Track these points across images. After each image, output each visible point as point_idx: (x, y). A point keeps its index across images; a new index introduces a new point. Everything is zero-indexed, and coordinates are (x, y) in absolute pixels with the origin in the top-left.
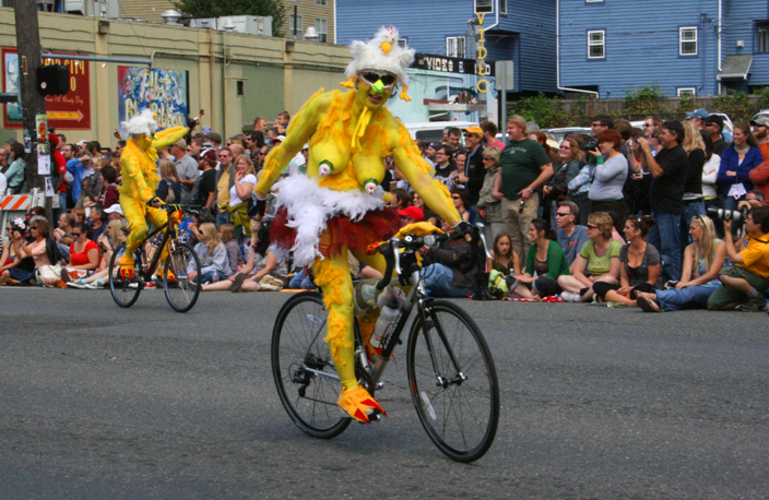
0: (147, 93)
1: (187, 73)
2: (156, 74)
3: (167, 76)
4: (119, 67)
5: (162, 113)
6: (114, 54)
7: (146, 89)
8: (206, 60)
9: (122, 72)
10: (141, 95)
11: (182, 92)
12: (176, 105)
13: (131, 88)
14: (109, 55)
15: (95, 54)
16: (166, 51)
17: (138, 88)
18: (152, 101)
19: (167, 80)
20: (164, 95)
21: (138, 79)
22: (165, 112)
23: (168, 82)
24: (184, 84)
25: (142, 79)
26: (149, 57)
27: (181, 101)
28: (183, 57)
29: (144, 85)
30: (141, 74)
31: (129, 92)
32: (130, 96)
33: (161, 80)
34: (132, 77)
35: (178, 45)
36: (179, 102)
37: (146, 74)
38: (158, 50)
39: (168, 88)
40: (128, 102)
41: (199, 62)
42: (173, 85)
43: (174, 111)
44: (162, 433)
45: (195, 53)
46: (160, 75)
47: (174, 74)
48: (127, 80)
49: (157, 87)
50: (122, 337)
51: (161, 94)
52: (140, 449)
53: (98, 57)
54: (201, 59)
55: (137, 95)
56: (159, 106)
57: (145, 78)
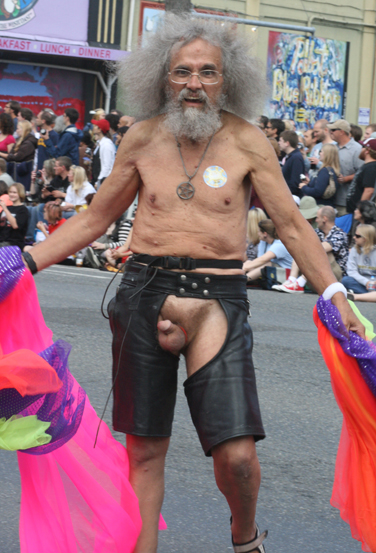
0: (300, 65)
1: (348, 44)
2: (313, 43)
3: (324, 46)
4: (271, 32)
5: (315, 90)
6: (266, 17)
7: (299, 59)
8: (372, 30)
9: (273, 38)
10: (293, 66)
11: (340, 66)
12: (331, 81)
13: (282, 57)
14: (260, 18)
15: (245, 15)
16: (326, 18)
17: (290, 58)
18: (304, 75)
19: (324, 51)
20: (319, 68)
21: (290, 47)
22: (319, 88)
23: (325, 54)
24: (342, 57)
25: (295, 48)
26: (306, 23)
27: (338, 76)
28: (345, 26)
29: (297, 55)
30: (294, 42)
31: (279, 61)
32: (280, 67)
33: (318, 50)
34: (285, 44)
35: (340, 11)
36: (336, 78)
37: (301, 43)
38: (317, 16)
39: (324, 61)
40: (277, 73)
41: (362, 33)
42: (330, 57)
43: (329, 88)
44: (320, 461)
45: (359, 23)
46: (317, 45)
47: (333, 45)
48: (278, 47)
49: (312, 58)
50: (268, 346)
51: (315, 67)
52: (296, 477)
53: (248, 20)
54: (366, 30)
55: (288, 66)
56: (313, 81)
57: (299, 47)
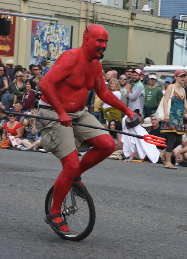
0: (48, 38)
1: (72, 27)
2: (54, 27)
3: (60, 28)
4: (33, 21)
5: (56, 50)
6: (31, 14)
7: (48, 35)
8: (84, 20)
9: (34, 24)
10: (45, 38)
11: (68, 38)
12: (64, 46)
13: (39, 34)
14: (28, 14)
15: (20, 13)
16: (61, 14)
17: (43, 34)
18: (50, 43)
19: (60, 31)
20: (58, 40)
21: (43, 29)
22: (58, 50)
23: (61, 32)
24: (69, 34)
25: (45, 29)
26: (51, 16)
27: (67, 44)
28: (70, 18)
29: (47, 33)
30: (45, 26)
31: (37, 36)
32: (38, 39)
33: (57, 30)
34: (40, 27)
35: (68, 10)
36: (66, 44)
37: (48, 26)
38: (56, 13)
39: (60, 36)
40: (37, 42)
41: (79, 21)
42: (63, 34)
43: (63, 49)
45: (78, 16)
46: (56, 28)
47: (65, 28)
48: (37, 29)
49: (54, 34)
51: (56, 39)
53: (21, 14)
54: (81, 20)
55: (42, 38)
56: (55, 46)
57: (48, 29)
